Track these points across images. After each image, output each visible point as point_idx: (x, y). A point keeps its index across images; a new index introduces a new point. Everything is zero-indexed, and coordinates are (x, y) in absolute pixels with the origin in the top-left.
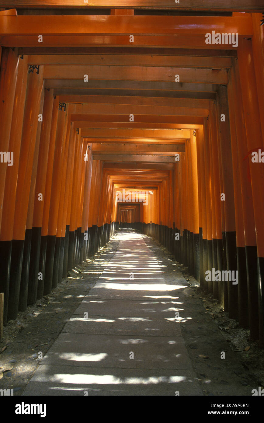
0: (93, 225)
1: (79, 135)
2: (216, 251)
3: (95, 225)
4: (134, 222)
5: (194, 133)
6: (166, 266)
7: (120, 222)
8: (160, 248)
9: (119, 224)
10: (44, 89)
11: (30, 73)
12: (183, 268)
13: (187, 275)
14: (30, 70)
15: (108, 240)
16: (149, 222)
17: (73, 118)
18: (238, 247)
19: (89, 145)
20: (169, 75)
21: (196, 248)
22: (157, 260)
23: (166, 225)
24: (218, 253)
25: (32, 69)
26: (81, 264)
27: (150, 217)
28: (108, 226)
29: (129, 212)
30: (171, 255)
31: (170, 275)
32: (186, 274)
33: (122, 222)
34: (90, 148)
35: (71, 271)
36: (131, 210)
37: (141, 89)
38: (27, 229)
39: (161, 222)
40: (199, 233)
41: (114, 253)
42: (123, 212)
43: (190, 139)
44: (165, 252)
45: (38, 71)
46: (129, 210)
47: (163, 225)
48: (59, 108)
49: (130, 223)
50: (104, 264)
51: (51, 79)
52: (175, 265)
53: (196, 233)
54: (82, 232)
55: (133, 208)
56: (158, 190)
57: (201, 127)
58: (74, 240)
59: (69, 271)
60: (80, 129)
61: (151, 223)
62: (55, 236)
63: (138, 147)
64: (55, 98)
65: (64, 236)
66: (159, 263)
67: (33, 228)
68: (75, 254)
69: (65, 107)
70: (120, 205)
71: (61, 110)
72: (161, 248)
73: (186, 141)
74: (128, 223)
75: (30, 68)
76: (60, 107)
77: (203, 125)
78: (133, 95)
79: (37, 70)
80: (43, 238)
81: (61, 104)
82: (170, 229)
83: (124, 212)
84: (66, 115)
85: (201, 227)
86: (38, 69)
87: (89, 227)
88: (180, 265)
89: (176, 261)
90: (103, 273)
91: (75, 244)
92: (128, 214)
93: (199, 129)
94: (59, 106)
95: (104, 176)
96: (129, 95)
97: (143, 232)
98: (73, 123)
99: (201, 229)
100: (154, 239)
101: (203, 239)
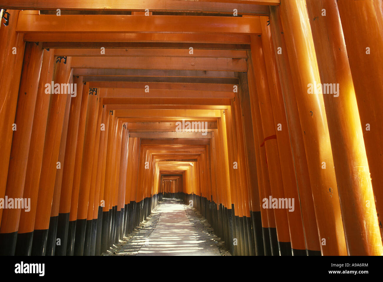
0: (131, 202)
1: (113, 116)
2: (246, 229)
3: (133, 201)
4: (177, 192)
5: (224, 112)
6: (203, 241)
7: (164, 192)
8: (200, 220)
9: (163, 194)
10: (72, 76)
11: (57, 63)
12: (220, 242)
13: (223, 251)
14: (58, 59)
15: (150, 213)
16: (191, 193)
17: (105, 102)
18: (263, 228)
19: (124, 124)
20: (192, 64)
21: (231, 223)
22: (195, 235)
23: (206, 197)
24: (248, 231)
25: (59, 58)
26: (118, 243)
27: (192, 188)
28: (148, 200)
29: (172, 182)
30: (210, 227)
31: (206, 252)
32: (222, 249)
33: (166, 193)
34: (125, 127)
35: (105, 252)
36: (174, 180)
37: (167, 76)
38: (52, 216)
39: (201, 194)
40: (231, 208)
41: (153, 228)
42: (166, 182)
43: (220, 117)
44: (206, 225)
45: (66, 61)
46: (172, 180)
47: (203, 197)
48: (89, 92)
49: (174, 193)
50: (141, 242)
51: (78, 68)
52: (213, 239)
53: (230, 208)
54: (118, 210)
55: (177, 178)
56: (198, 162)
57: (229, 107)
58: (108, 220)
59: (103, 252)
60: (114, 111)
61: (193, 194)
62: (86, 219)
63: (172, 125)
64: (85, 84)
65: (96, 217)
66: (196, 238)
67: (59, 214)
68: (110, 234)
69: (96, 91)
70: (163, 176)
71: (92, 94)
72: (202, 220)
73: (218, 119)
74: (172, 193)
75: (58, 58)
76: (92, 91)
77: (230, 106)
78: (160, 81)
79: (64, 60)
80: (71, 223)
81: (92, 89)
82: (209, 201)
83: (168, 182)
84: (98, 99)
85: (233, 204)
86: (66, 59)
87: (126, 204)
88: (218, 239)
89: (215, 234)
90: (138, 253)
91: (110, 224)
92: (172, 184)
93: (227, 109)
94: (90, 91)
95: (142, 152)
96: (157, 81)
97: (186, 202)
98: (105, 106)
99: (233, 205)
100: (196, 210)
101: (235, 215)
